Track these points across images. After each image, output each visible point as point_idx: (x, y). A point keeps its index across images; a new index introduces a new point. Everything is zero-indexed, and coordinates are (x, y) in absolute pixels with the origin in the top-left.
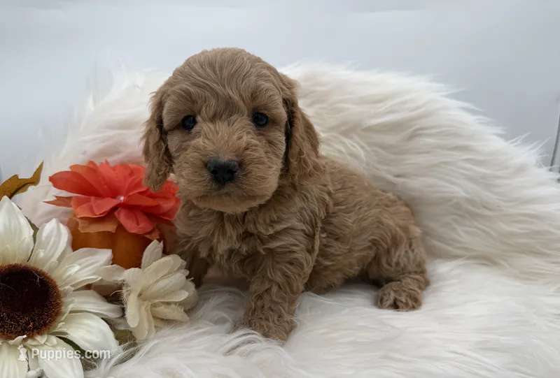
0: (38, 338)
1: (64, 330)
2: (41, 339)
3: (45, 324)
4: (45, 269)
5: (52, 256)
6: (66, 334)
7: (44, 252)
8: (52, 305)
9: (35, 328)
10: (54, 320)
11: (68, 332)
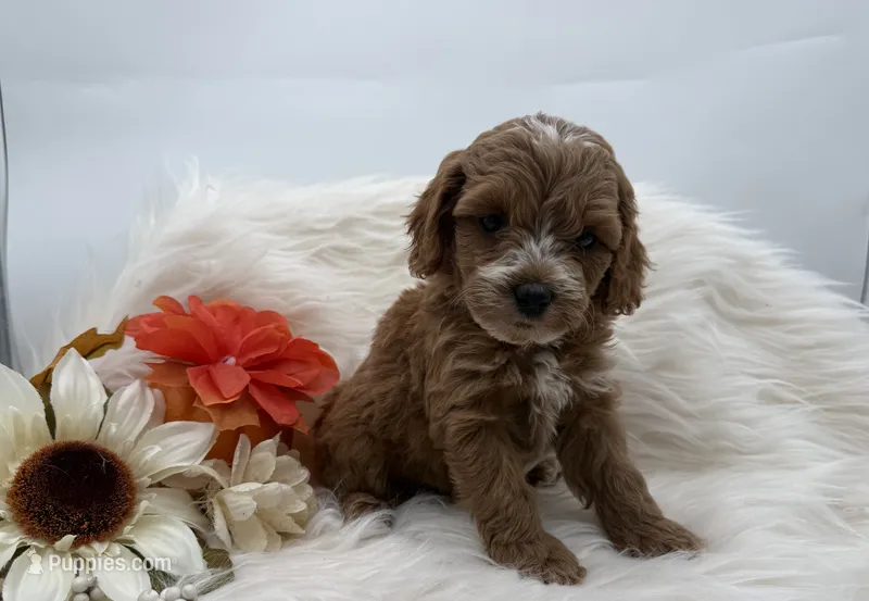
0: (96, 546)
1: (131, 537)
2: (98, 547)
3: (106, 526)
4: (117, 450)
5: (130, 433)
6: (133, 542)
7: (117, 427)
8: (119, 500)
9: (91, 529)
10: (120, 522)
11: (136, 540)
